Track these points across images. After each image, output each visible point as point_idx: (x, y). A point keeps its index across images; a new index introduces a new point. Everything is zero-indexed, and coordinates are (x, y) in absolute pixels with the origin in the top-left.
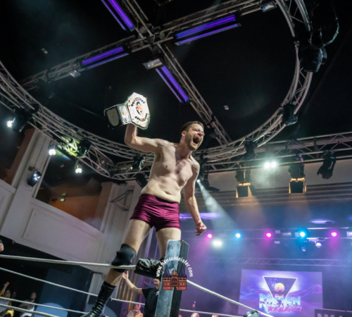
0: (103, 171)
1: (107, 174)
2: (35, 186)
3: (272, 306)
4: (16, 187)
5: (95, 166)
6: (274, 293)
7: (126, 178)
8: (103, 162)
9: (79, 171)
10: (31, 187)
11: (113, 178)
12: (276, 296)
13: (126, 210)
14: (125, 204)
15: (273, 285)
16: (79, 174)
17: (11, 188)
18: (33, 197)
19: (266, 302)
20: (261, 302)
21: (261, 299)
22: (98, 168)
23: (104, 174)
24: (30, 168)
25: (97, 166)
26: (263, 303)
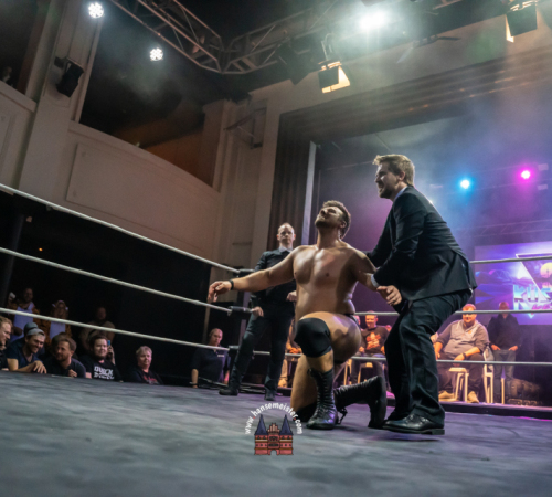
0: (206, 57)
1: (213, 65)
2: (75, 94)
3: (539, 304)
4: (36, 99)
5: (188, 47)
6: (541, 280)
7: (253, 67)
8: (203, 41)
9: (156, 54)
10: (65, 97)
11: (226, 72)
12: (544, 287)
15: (536, 268)
16: (157, 62)
17: (26, 100)
18: (74, 119)
19: (525, 298)
20: (517, 300)
21: (517, 295)
22: (196, 50)
23: (207, 65)
24: (59, 62)
25: (193, 46)
26: (522, 300)
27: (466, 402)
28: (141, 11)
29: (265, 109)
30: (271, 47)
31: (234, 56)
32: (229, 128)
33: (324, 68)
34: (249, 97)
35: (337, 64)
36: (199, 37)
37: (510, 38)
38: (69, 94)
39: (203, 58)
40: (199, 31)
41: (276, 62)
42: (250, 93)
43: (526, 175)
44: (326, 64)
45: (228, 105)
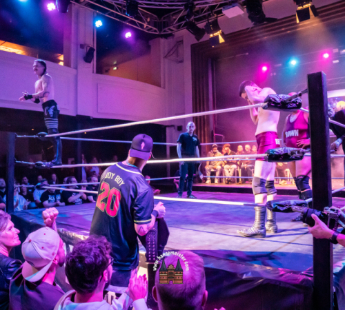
0: (151, 29)
1: (155, 31)
2: (92, 63)
4: (76, 68)
5: (142, 26)
7: (174, 30)
8: (149, 20)
9: (128, 35)
10: (89, 64)
13: (182, 62)
14: (177, 56)
16: (129, 38)
17: (72, 71)
18: (93, 72)
22: (145, 27)
23: (152, 32)
24: (82, 46)
25: (143, 25)
28: (117, 16)
29: (182, 41)
31: (165, 27)
33: (212, 35)
35: (218, 34)
36: (147, 19)
38: (90, 62)
43: (326, 56)
45: (162, 40)
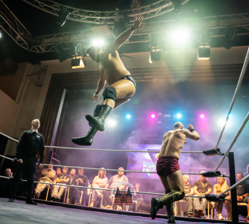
0: (23, 42)
1: (25, 46)
5: (15, 35)
6: (155, 160)
7: (44, 51)
8: (22, 34)
11: (31, 50)
15: (153, 155)
19: (148, 168)
20: (144, 168)
21: (145, 166)
22: (18, 38)
23: (22, 45)
25: (17, 35)
26: (146, 168)
27: (117, 210)
29: (46, 70)
30: (53, 44)
31: (36, 44)
32: (28, 76)
33: (74, 58)
34: (40, 64)
35: (80, 57)
36: (21, 32)
37: (151, 62)
39: (21, 42)
40: (21, 29)
41: (54, 51)
42: (41, 62)
43: (153, 116)
44: (76, 56)
45: (29, 65)
